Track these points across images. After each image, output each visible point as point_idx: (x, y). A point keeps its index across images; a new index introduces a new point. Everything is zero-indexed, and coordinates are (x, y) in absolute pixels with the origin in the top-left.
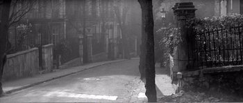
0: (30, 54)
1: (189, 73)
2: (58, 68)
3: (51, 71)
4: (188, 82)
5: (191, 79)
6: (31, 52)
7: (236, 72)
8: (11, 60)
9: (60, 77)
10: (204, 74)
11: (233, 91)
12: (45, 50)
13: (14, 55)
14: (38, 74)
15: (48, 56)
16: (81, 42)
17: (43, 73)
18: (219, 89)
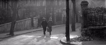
0: (27, 21)
1: (84, 29)
2: (40, 27)
3: (37, 28)
4: (83, 32)
5: (84, 31)
6: (28, 20)
7: (100, 29)
8: (19, 23)
9: (40, 30)
10: (89, 29)
11: (99, 36)
12: (34, 19)
13: (20, 21)
14: (31, 29)
15: (35, 22)
16: (51, 16)
17: (33, 29)
18: (94, 35)
